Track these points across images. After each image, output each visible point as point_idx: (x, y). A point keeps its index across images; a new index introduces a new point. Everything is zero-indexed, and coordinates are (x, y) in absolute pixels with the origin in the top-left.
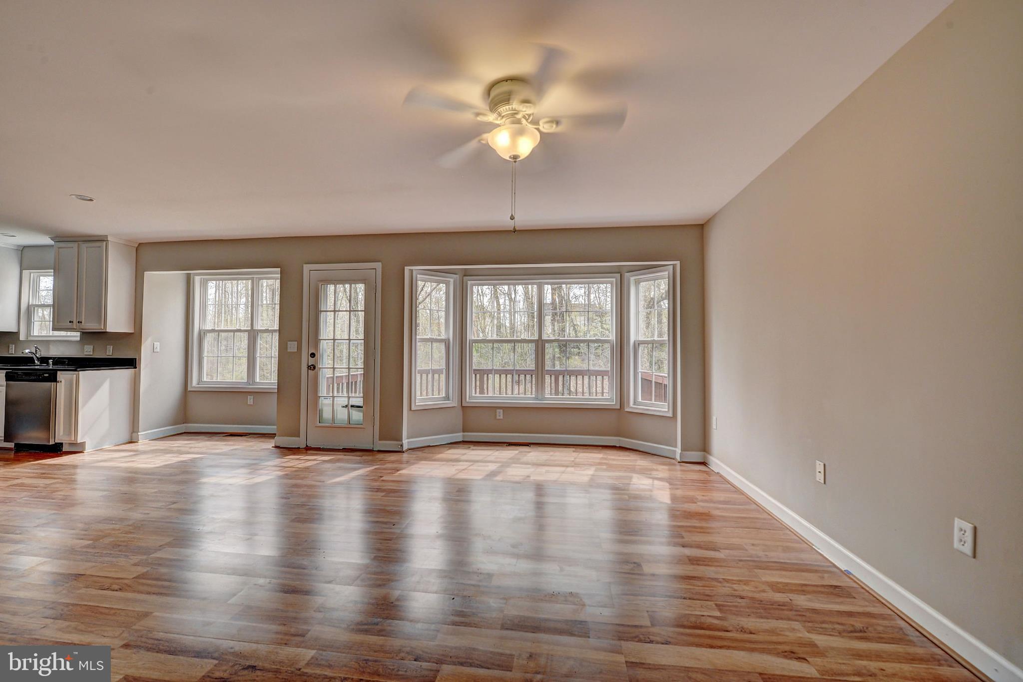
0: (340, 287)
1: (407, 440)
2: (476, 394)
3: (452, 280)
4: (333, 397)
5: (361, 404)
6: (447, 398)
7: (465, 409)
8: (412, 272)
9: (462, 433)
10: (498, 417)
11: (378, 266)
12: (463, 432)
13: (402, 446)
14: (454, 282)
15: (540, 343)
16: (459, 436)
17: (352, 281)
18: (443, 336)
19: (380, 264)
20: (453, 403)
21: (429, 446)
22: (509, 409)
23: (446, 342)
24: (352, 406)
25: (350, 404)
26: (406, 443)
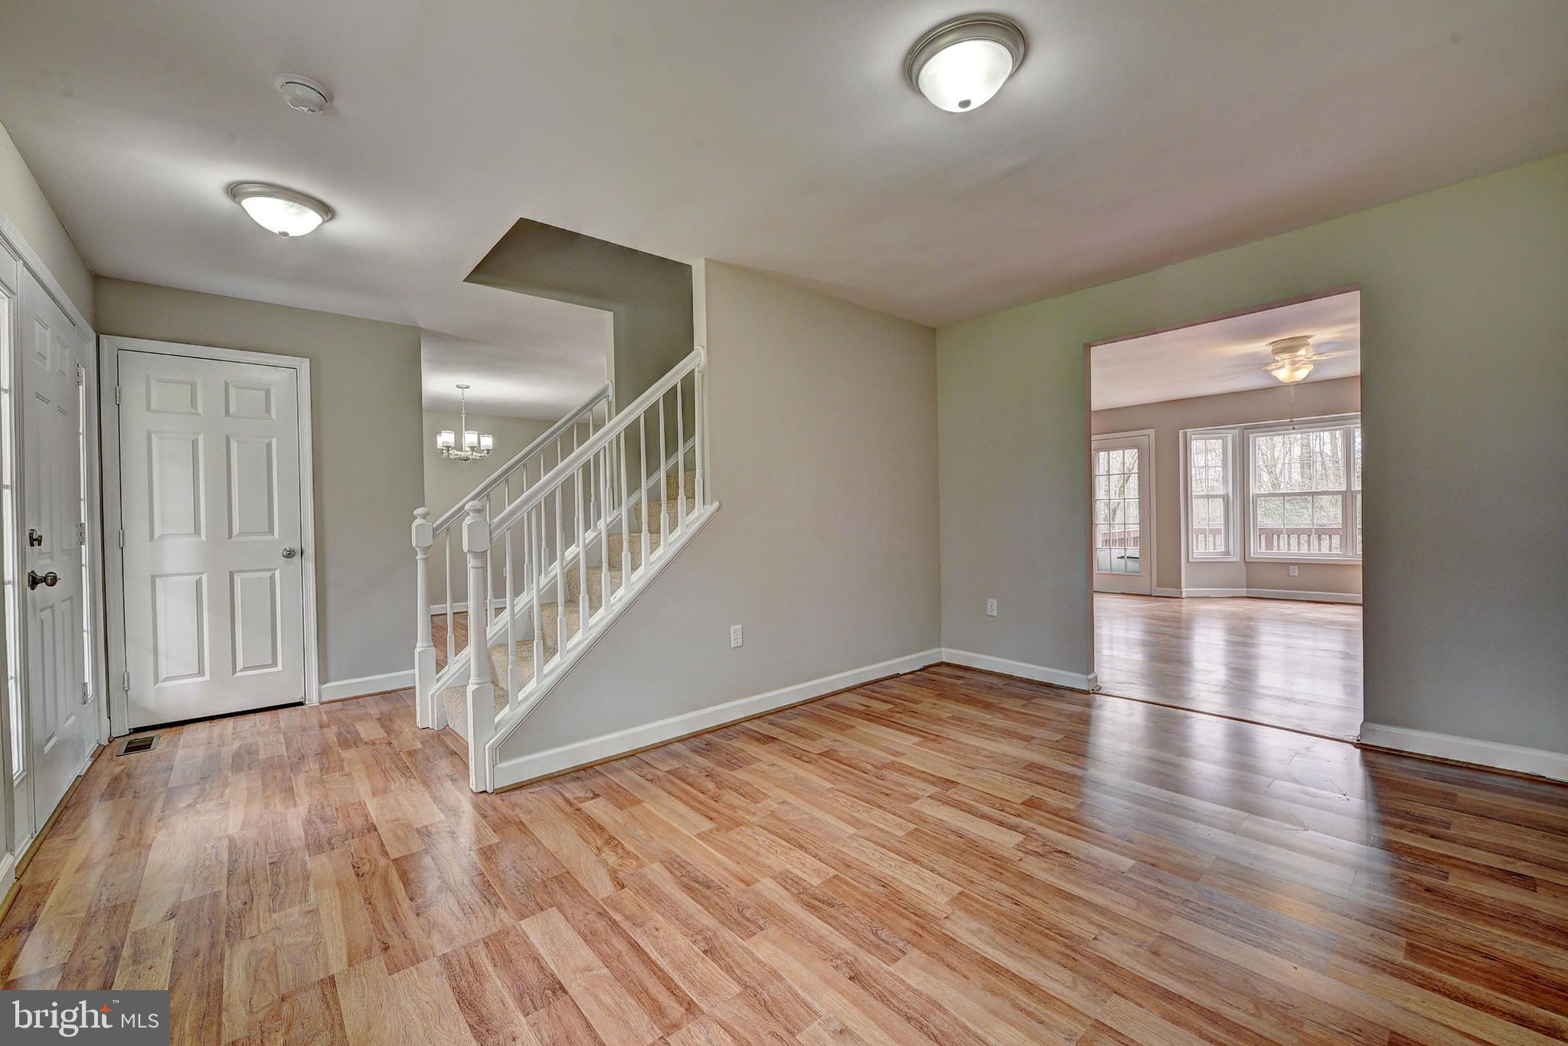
0: (1113, 454)
1: (1185, 589)
2: (1260, 549)
3: (1230, 436)
4: (1110, 549)
5: (1137, 555)
6: (1227, 553)
7: (1248, 564)
8: (1186, 435)
9: (1245, 589)
10: (1292, 574)
11: (1151, 432)
12: (1247, 587)
13: (1181, 593)
14: (1233, 437)
15: (1349, 495)
16: (1243, 591)
17: (1124, 447)
18: (1221, 492)
19: (1153, 430)
20: (1236, 557)
21: (1208, 597)
22: (1302, 565)
23: (1225, 498)
24: (1128, 557)
25: (1127, 555)
26: (1185, 591)
